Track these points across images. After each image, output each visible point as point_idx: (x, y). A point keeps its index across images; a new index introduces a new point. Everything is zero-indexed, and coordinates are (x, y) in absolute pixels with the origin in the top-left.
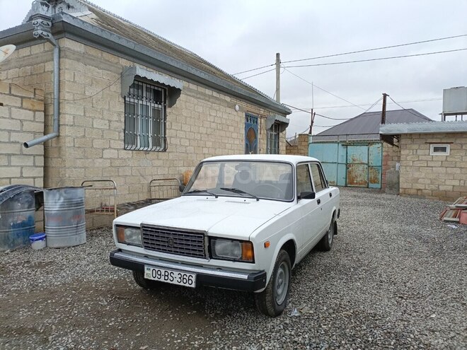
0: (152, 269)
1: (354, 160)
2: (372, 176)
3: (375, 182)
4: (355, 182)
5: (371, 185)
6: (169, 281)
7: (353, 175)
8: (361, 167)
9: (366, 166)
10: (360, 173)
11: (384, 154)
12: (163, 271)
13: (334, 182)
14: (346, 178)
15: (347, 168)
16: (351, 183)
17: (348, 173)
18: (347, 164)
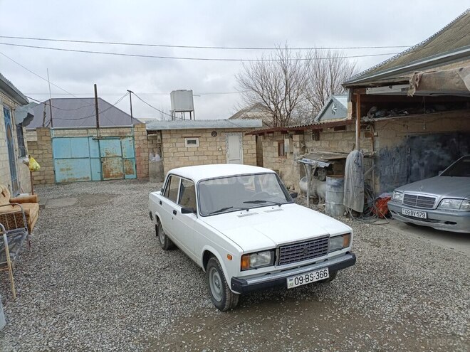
0: (294, 278)
1: (107, 154)
2: (127, 167)
3: (130, 173)
4: (111, 175)
5: (127, 176)
6: (310, 282)
7: (108, 168)
8: (115, 160)
9: (120, 159)
10: (115, 166)
11: (136, 146)
12: (304, 276)
13: (88, 178)
14: (101, 173)
15: (102, 162)
16: (107, 177)
17: (103, 167)
18: (100, 158)
